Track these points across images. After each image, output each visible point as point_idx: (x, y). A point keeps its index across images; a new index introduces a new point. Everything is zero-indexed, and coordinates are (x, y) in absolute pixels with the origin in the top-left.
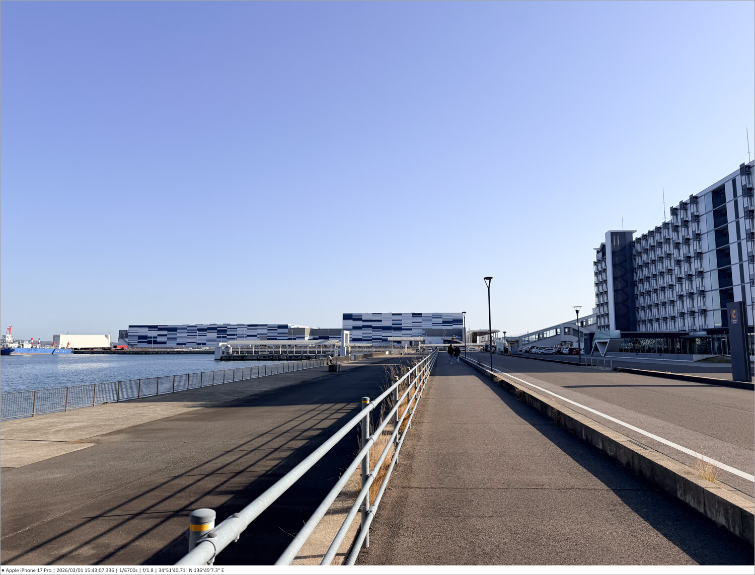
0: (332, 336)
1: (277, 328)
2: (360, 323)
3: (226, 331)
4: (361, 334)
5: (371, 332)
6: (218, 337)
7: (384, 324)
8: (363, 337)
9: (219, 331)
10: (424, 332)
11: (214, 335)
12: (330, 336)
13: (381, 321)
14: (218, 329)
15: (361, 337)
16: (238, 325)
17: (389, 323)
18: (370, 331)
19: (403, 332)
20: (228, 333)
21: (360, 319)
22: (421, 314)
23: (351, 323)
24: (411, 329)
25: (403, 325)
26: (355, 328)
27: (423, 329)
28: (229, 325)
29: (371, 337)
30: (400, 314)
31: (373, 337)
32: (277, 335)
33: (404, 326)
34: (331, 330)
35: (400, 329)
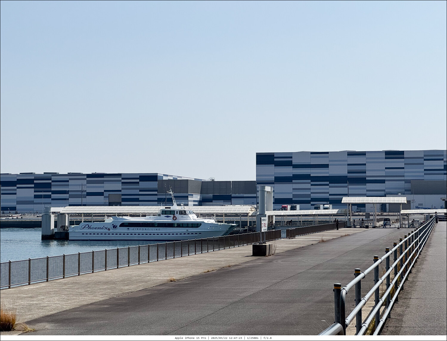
0: (237, 195)
1: (138, 181)
2: (288, 171)
3: (49, 185)
4: (291, 191)
5: (309, 186)
6: (36, 197)
7: (333, 171)
8: (294, 196)
9: (37, 186)
10: (408, 186)
11: (28, 193)
12: (233, 195)
13: (327, 166)
14: (35, 182)
15: (290, 196)
16: (69, 174)
17: (342, 171)
18: (306, 185)
19: (369, 186)
20: (53, 189)
21: (288, 163)
22: (402, 153)
23: (272, 171)
24: (383, 182)
25: (368, 174)
26: (279, 180)
27: (407, 181)
28: (55, 174)
29: (309, 196)
30: (363, 154)
31: (313, 196)
32: (137, 192)
33: (370, 174)
34: (234, 183)
35: (363, 181)
